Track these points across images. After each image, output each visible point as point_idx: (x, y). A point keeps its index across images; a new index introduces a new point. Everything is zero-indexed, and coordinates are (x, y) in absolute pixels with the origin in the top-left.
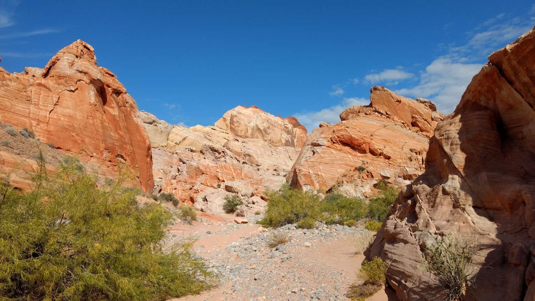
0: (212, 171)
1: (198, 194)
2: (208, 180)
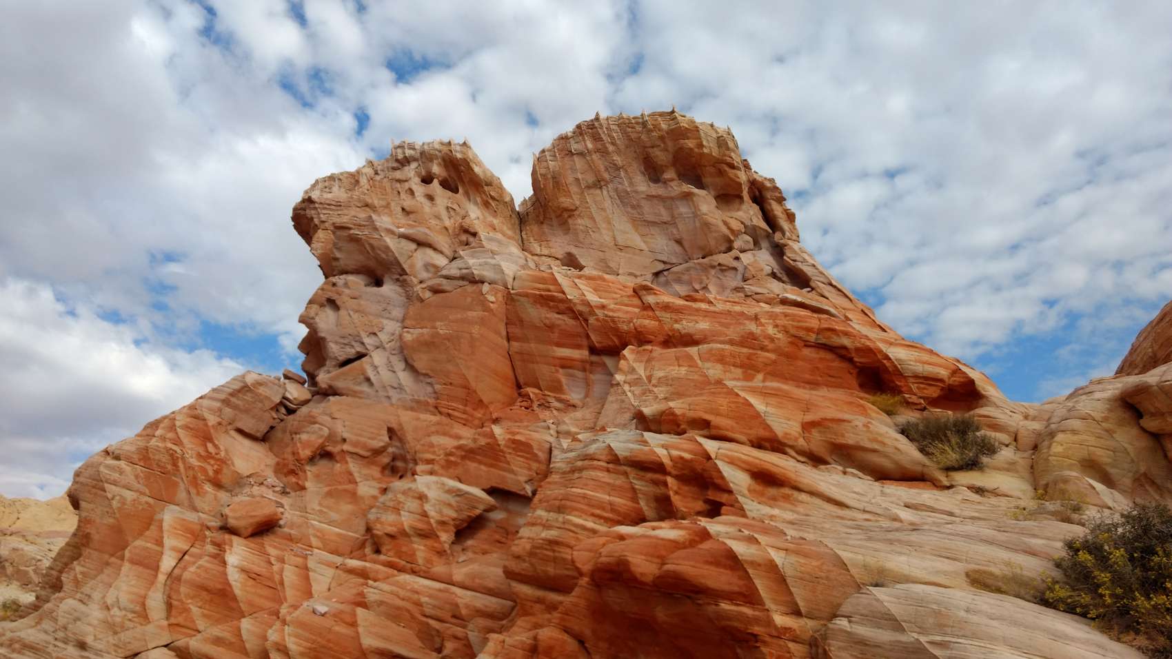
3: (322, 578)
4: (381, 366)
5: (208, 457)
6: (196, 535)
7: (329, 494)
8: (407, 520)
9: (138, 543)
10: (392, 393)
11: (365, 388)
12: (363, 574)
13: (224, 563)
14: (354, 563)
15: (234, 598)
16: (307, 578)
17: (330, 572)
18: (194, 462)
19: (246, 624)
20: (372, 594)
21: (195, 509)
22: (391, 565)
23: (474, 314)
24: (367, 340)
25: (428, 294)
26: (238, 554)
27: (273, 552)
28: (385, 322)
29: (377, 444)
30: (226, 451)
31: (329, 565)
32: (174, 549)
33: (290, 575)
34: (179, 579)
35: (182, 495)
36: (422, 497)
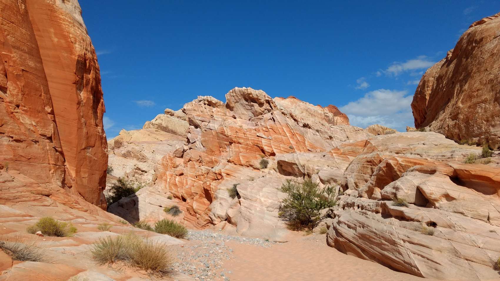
0: (248, 136)
1: (220, 183)
2: (240, 154)
3: (189, 182)
4: (198, 144)
5: (172, 163)
6: (172, 176)
7: (191, 168)
8: (200, 173)
9: (164, 177)
10: (200, 149)
11: (196, 148)
12: (195, 181)
13: (176, 180)
14: (194, 179)
15: (177, 185)
16: (187, 182)
17: (191, 181)
18: (170, 164)
19: (179, 189)
20: (195, 185)
21: (171, 172)
22: (198, 180)
23: (211, 136)
24: (196, 139)
25: (204, 131)
26: (178, 179)
27: (182, 178)
28: (198, 136)
29: (198, 159)
30: (175, 162)
31: (190, 180)
32: (169, 178)
33: (185, 182)
34: (170, 183)
35: (169, 170)
36: (202, 170)
